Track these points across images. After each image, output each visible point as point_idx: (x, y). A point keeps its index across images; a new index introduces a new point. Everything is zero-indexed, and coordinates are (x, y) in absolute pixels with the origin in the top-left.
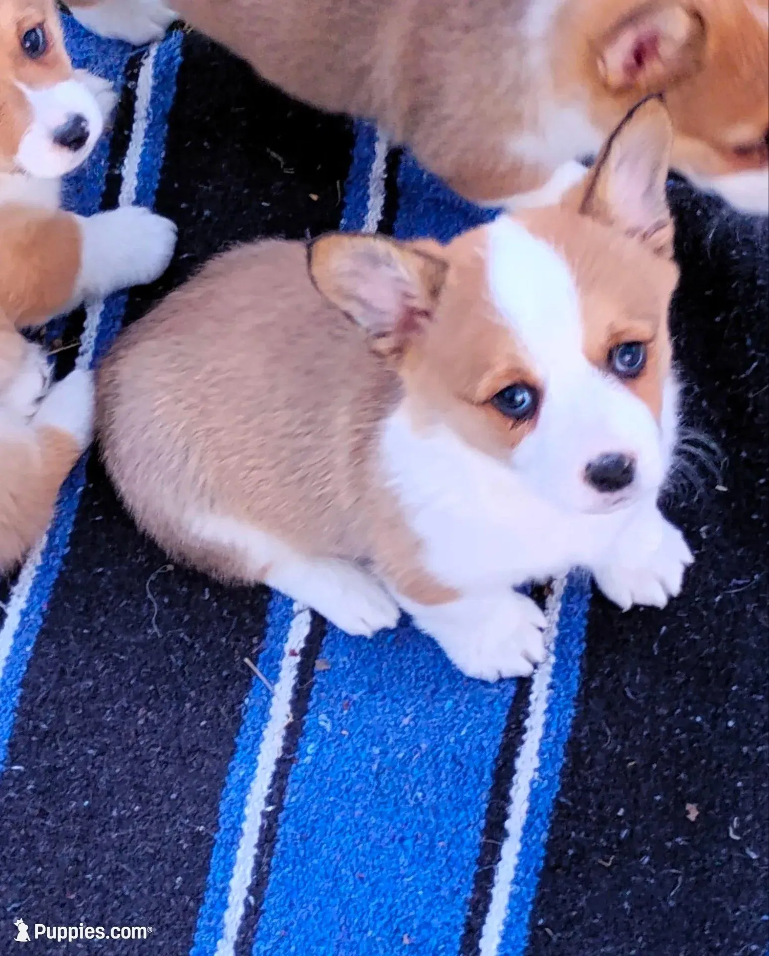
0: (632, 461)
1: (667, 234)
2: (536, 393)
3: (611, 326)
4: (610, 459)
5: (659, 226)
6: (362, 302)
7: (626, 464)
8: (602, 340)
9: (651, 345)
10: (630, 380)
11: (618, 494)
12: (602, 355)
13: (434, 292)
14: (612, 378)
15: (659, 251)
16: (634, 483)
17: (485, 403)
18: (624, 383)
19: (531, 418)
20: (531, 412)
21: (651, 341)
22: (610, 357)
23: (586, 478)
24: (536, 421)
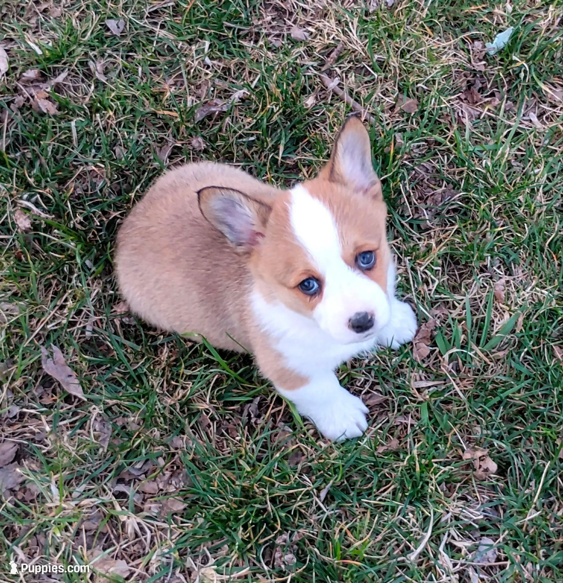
0: (372, 315)
1: (378, 187)
2: (320, 281)
3: (355, 243)
4: (361, 316)
5: (373, 184)
6: (230, 226)
7: (369, 317)
8: (351, 251)
9: (378, 251)
10: (368, 272)
11: (367, 333)
12: (352, 259)
13: (264, 222)
14: (358, 271)
15: (375, 197)
16: (374, 326)
17: (294, 288)
18: (364, 273)
19: (319, 294)
20: (319, 291)
21: (378, 249)
22: (356, 260)
23: (349, 326)
24: (322, 296)
